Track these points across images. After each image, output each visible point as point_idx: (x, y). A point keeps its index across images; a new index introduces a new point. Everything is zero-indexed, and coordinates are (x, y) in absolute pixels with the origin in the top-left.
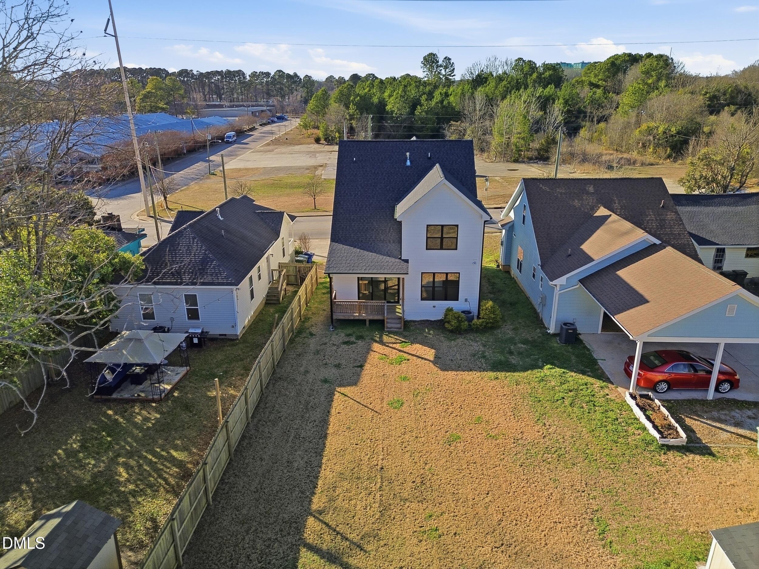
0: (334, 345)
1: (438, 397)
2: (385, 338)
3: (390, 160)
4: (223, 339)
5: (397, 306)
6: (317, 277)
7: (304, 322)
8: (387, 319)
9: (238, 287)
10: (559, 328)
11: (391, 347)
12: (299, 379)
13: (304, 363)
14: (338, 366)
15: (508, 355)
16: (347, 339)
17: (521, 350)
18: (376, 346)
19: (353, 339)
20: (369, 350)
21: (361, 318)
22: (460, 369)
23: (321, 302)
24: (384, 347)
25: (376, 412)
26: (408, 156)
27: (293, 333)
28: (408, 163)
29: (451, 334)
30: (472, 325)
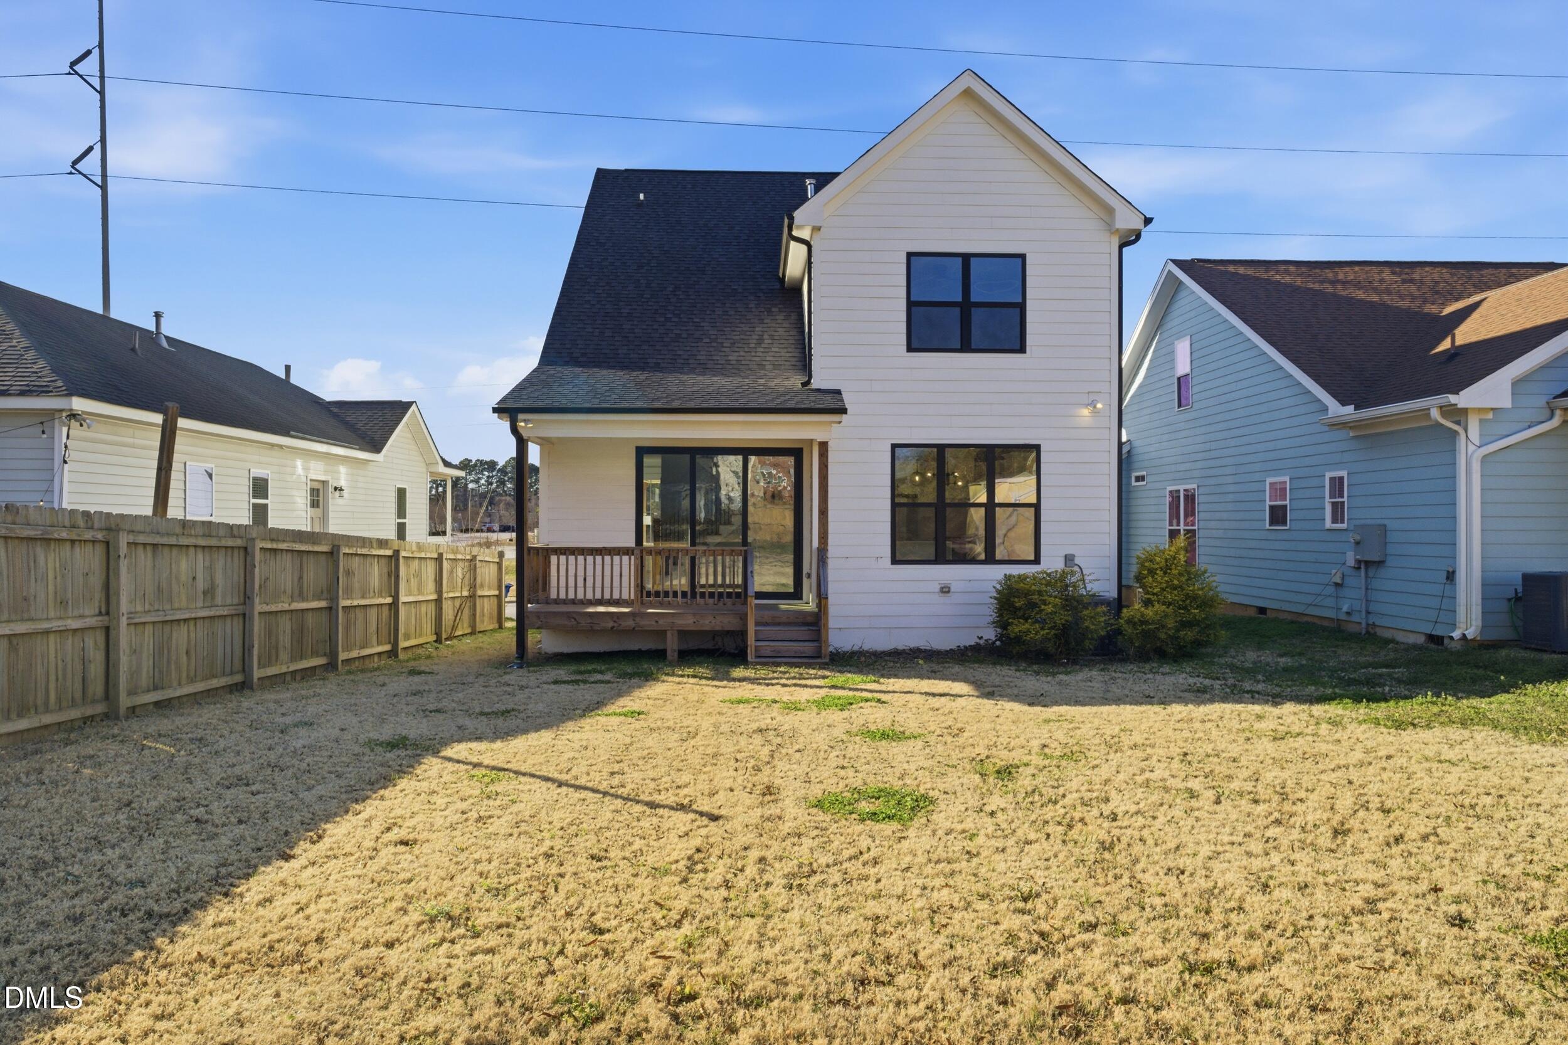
0: (509, 685)
7: (405, 661)
8: (757, 623)
11: (782, 685)
13: (317, 708)
16: (572, 678)
17: (1401, 676)
19: (602, 677)
21: (647, 624)
29: (1037, 666)
30: (1125, 626)
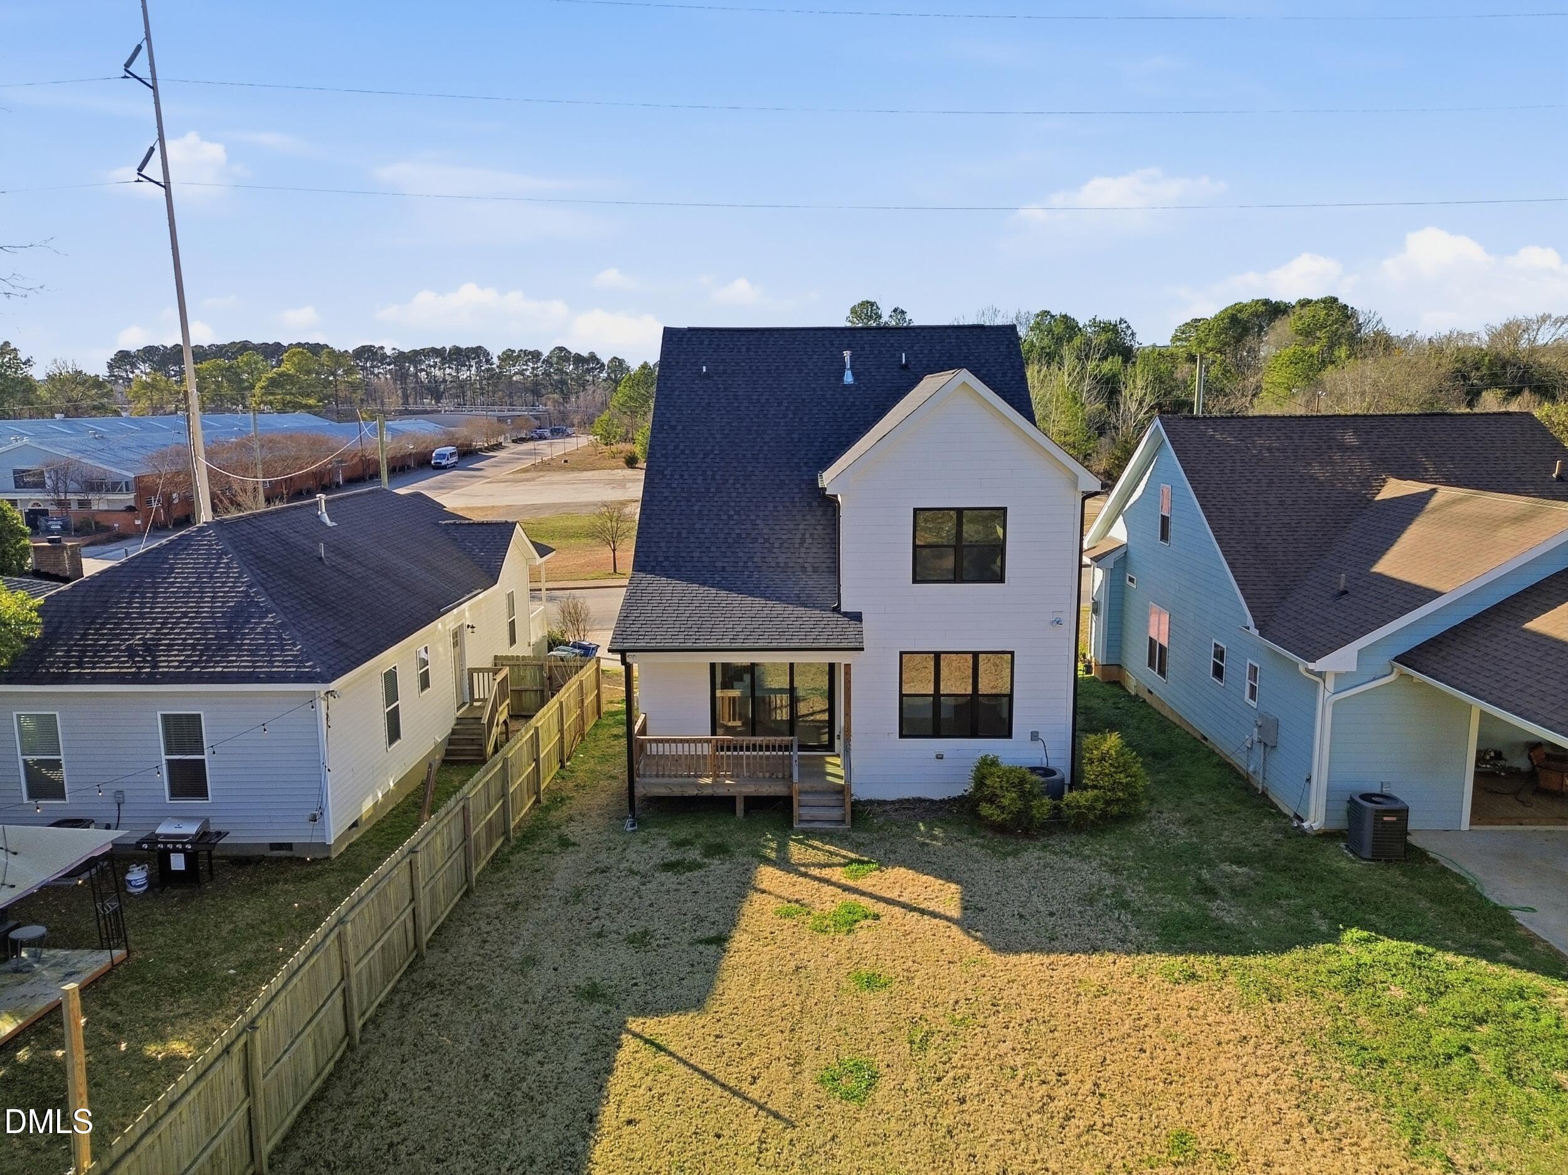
0: (632, 872)
1: (1003, 1048)
2: (797, 852)
3: (800, 371)
4: (280, 859)
5: (829, 759)
6: (598, 696)
7: (547, 809)
8: (801, 792)
9: (333, 686)
10: (1343, 814)
11: (815, 878)
12: (498, 989)
13: (527, 931)
14: (640, 940)
15: (1200, 899)
16: (674, 856)
17: (1237, 881)
18: (768, 876)
19: (694, 854)
20: (745, 886)
21: (721, 792)
22: (1056, 944)
23: (604, 759)
24: (795, 878)
25: (777, 1116)
26: (847, 359)
27: (508, 839)
28: (848, 378)
29: (998, 838)
30: (1065, 809)
